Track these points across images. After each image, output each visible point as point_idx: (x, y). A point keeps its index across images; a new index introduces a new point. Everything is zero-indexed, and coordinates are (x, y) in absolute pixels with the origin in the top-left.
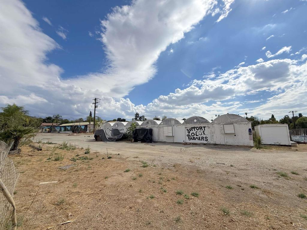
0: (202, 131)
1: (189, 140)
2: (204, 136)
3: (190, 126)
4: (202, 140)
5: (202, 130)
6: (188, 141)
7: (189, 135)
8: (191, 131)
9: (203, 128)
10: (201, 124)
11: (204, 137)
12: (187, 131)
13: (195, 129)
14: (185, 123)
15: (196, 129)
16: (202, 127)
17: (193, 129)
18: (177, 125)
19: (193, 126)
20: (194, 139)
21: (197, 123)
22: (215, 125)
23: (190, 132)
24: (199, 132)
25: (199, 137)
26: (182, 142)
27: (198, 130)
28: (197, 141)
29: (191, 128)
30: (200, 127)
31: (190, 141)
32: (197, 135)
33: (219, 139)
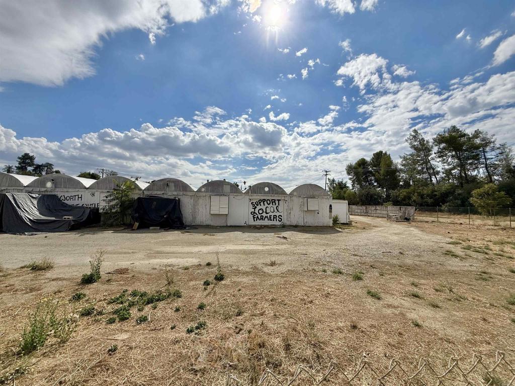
0: (275, 207)
1: (254, 221)
2: (278, 214)
3: (256, 197)
4: (274, 220)
5: (275, 204)
6: (252, 222)
7: (254, 213)
8: (258, 205)
9: (277, 202)
10: (275, 195)
11: (278, 216)
12: (251, 206)
13: (265, 203)
14: (250, 192)
15: (267, 202)
16: (275, 200)
17: (262, 203)
18: (235, 194)
19: (262, 198)
20: (262, 218)
21: (270, 193)
22: (294, 198)
23: (256, 207)
24: (271, 208)
25: (270, 216)
26: (243, 224)
27: (269, 204)
28: (266, 222)
29: (259, 201)
30: (272, 200)
31: (256, 222)
32: (267, 212)
33: (297, 217)
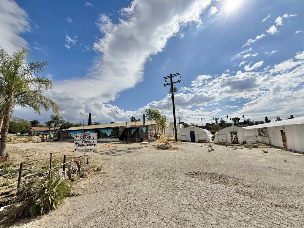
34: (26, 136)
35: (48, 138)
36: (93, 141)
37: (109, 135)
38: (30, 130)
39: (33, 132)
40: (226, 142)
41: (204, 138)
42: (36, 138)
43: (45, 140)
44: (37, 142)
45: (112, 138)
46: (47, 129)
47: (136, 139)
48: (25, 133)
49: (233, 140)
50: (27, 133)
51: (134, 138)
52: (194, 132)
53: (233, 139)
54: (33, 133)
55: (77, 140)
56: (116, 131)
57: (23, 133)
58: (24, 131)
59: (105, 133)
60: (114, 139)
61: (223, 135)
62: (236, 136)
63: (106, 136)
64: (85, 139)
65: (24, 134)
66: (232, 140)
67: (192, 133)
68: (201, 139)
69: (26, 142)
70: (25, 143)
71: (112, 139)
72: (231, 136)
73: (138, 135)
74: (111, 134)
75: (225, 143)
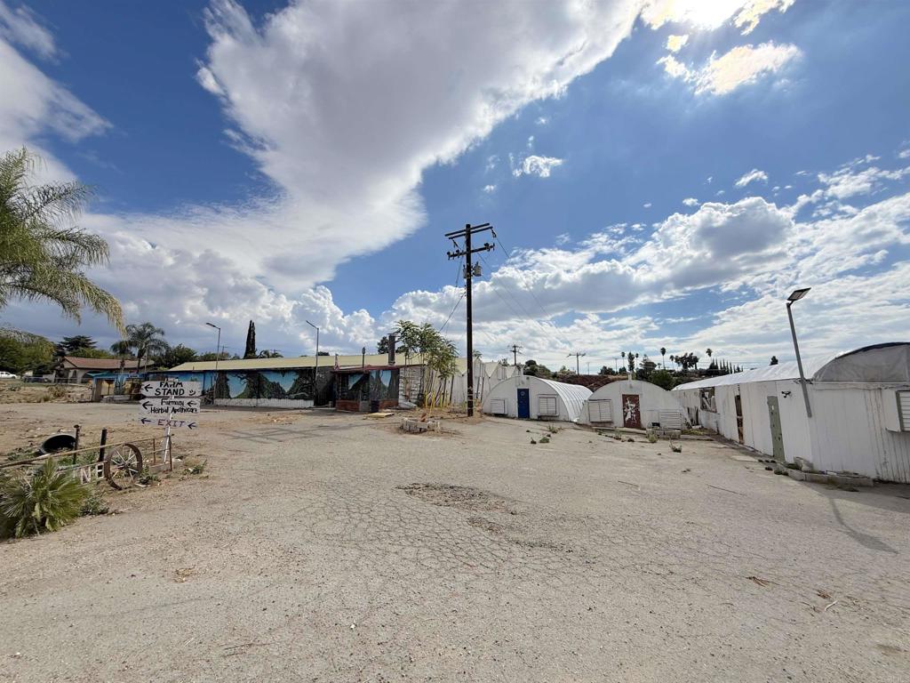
34: (50, 381)
35: (112, 391)
36: (189, 400)
37: (287, 389)
38: (63, 366)
39: (72, 371)
40: (610, 422)
41: (551, 410)
42: (79, 390)
43: (103, 396)
44: (80, 402)
45: (297, 398)
46: (116, 364)
47: (358, 405)
48: (48, 373)
49: (627, 419)
50: (54, 374)
51: (355, 402)
52: (527, 391)
53: (629, 416)
54: (71, 374)
55: (151, 397)
56: (307, 379)
57: (41, 374)
58: (44, 366)
59: (278, 384)
60: (300, 403)
61: (602, 404)
62: (637, 406)
63: (278, 393)
64: (169, 395)
65: (44, 377)
66: (625, 416)
67: (523, 394)
68: (544, 411)
69: (46, 400)
70: (43, 404)
71: (296, 401)
72: (625, 406)
73: (366, 393)
74: (292, 389)
75: (608, 425)
